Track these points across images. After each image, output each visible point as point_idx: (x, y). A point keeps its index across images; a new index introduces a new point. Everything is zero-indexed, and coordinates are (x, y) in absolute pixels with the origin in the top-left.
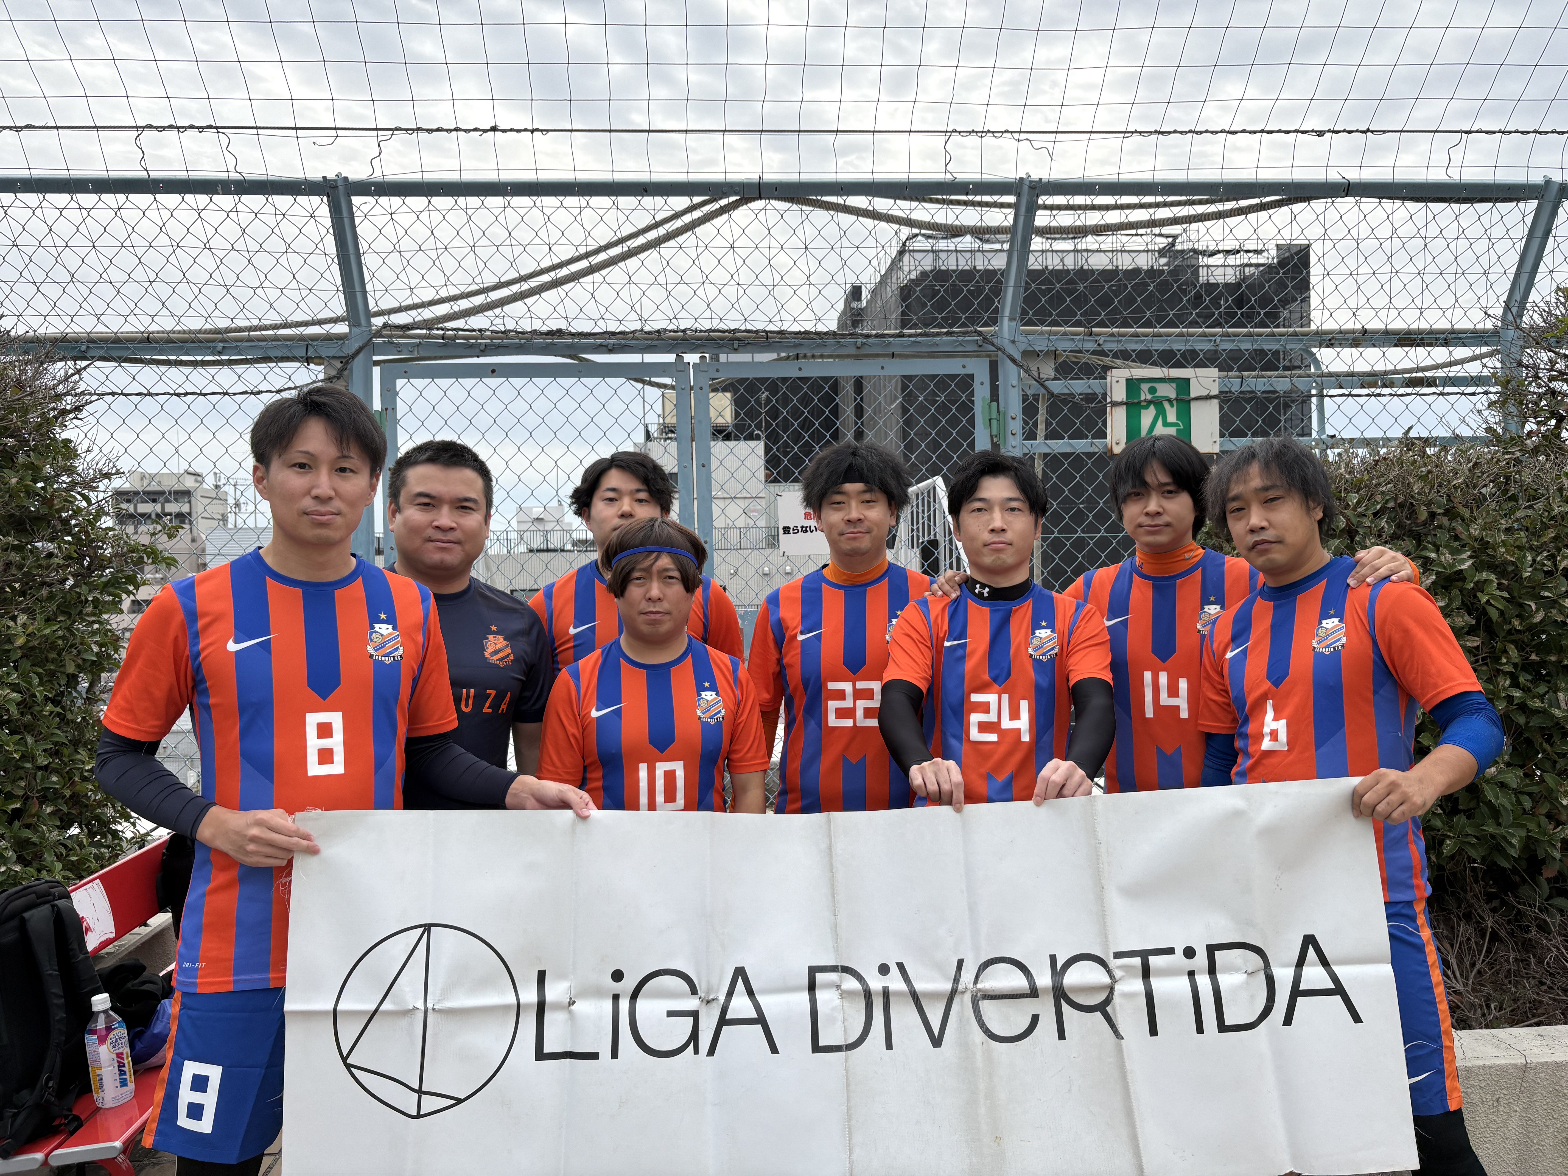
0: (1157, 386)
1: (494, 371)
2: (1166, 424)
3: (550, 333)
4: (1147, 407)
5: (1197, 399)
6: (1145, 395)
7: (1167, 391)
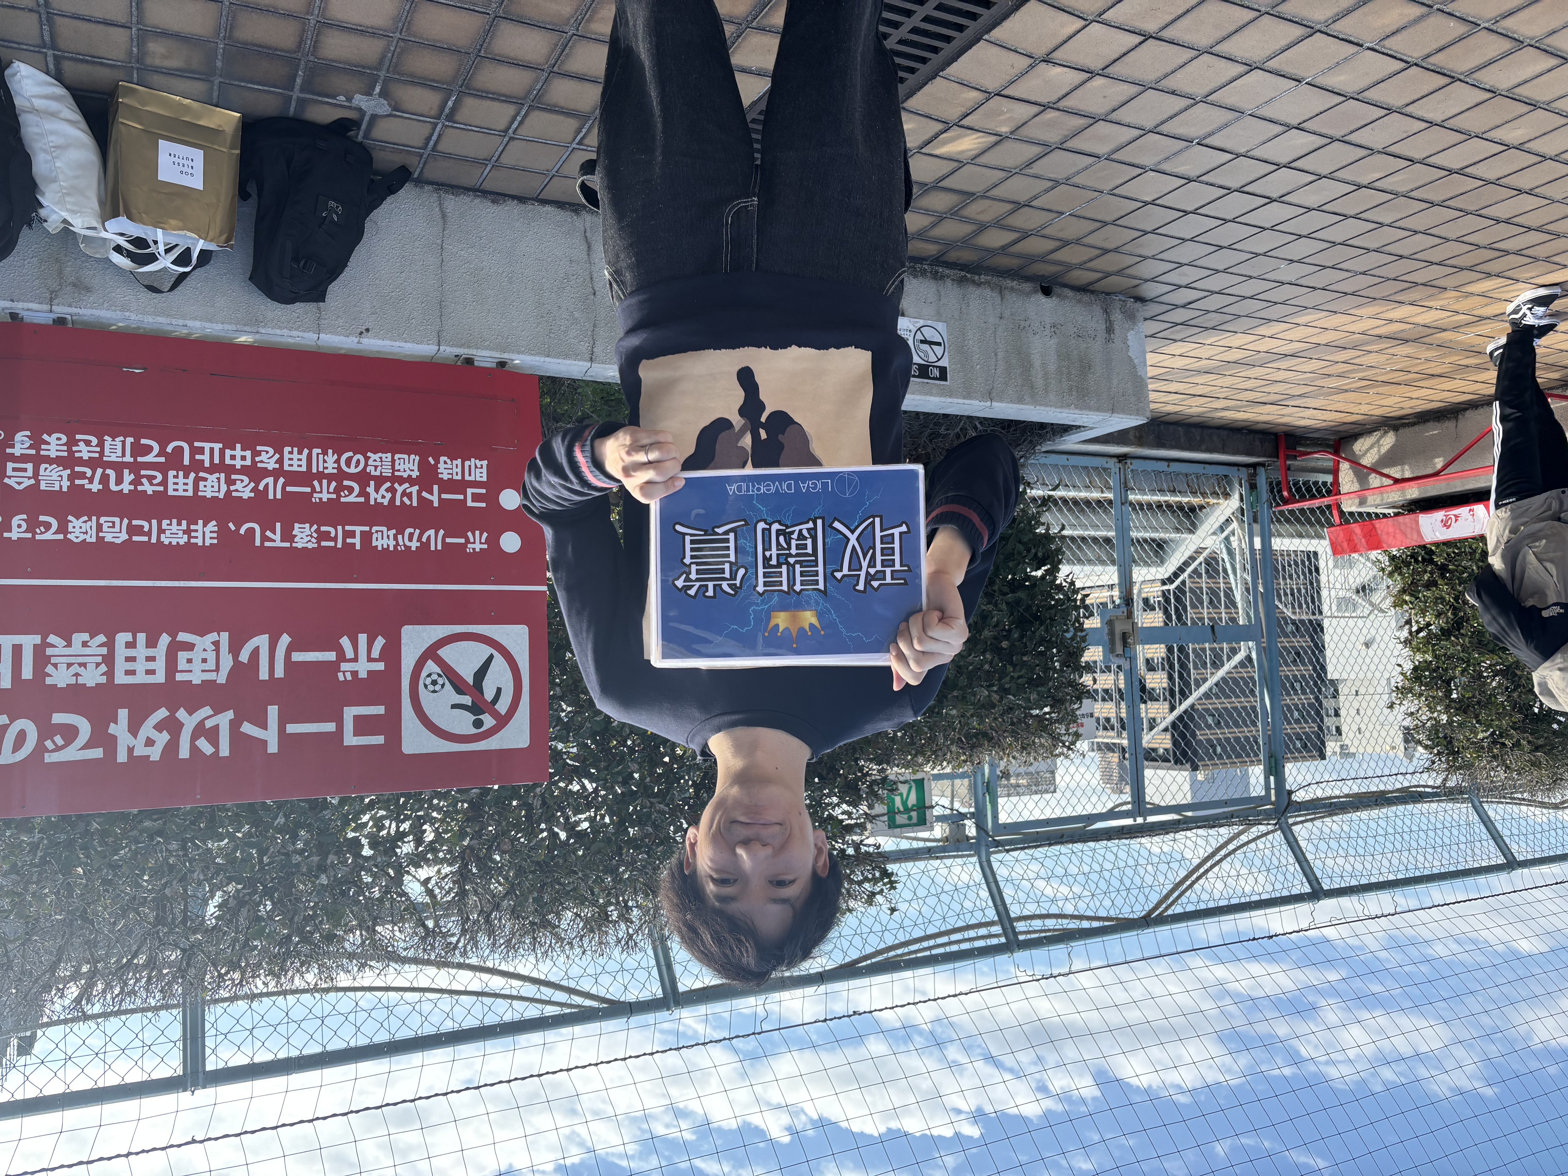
0: (907, 822)
1: (1226, 803)
2: (901, 795)
3: (1214, 827)
4: (913, 806)
5: (883, 815)
6: (914, 814)
7: (900, 819)
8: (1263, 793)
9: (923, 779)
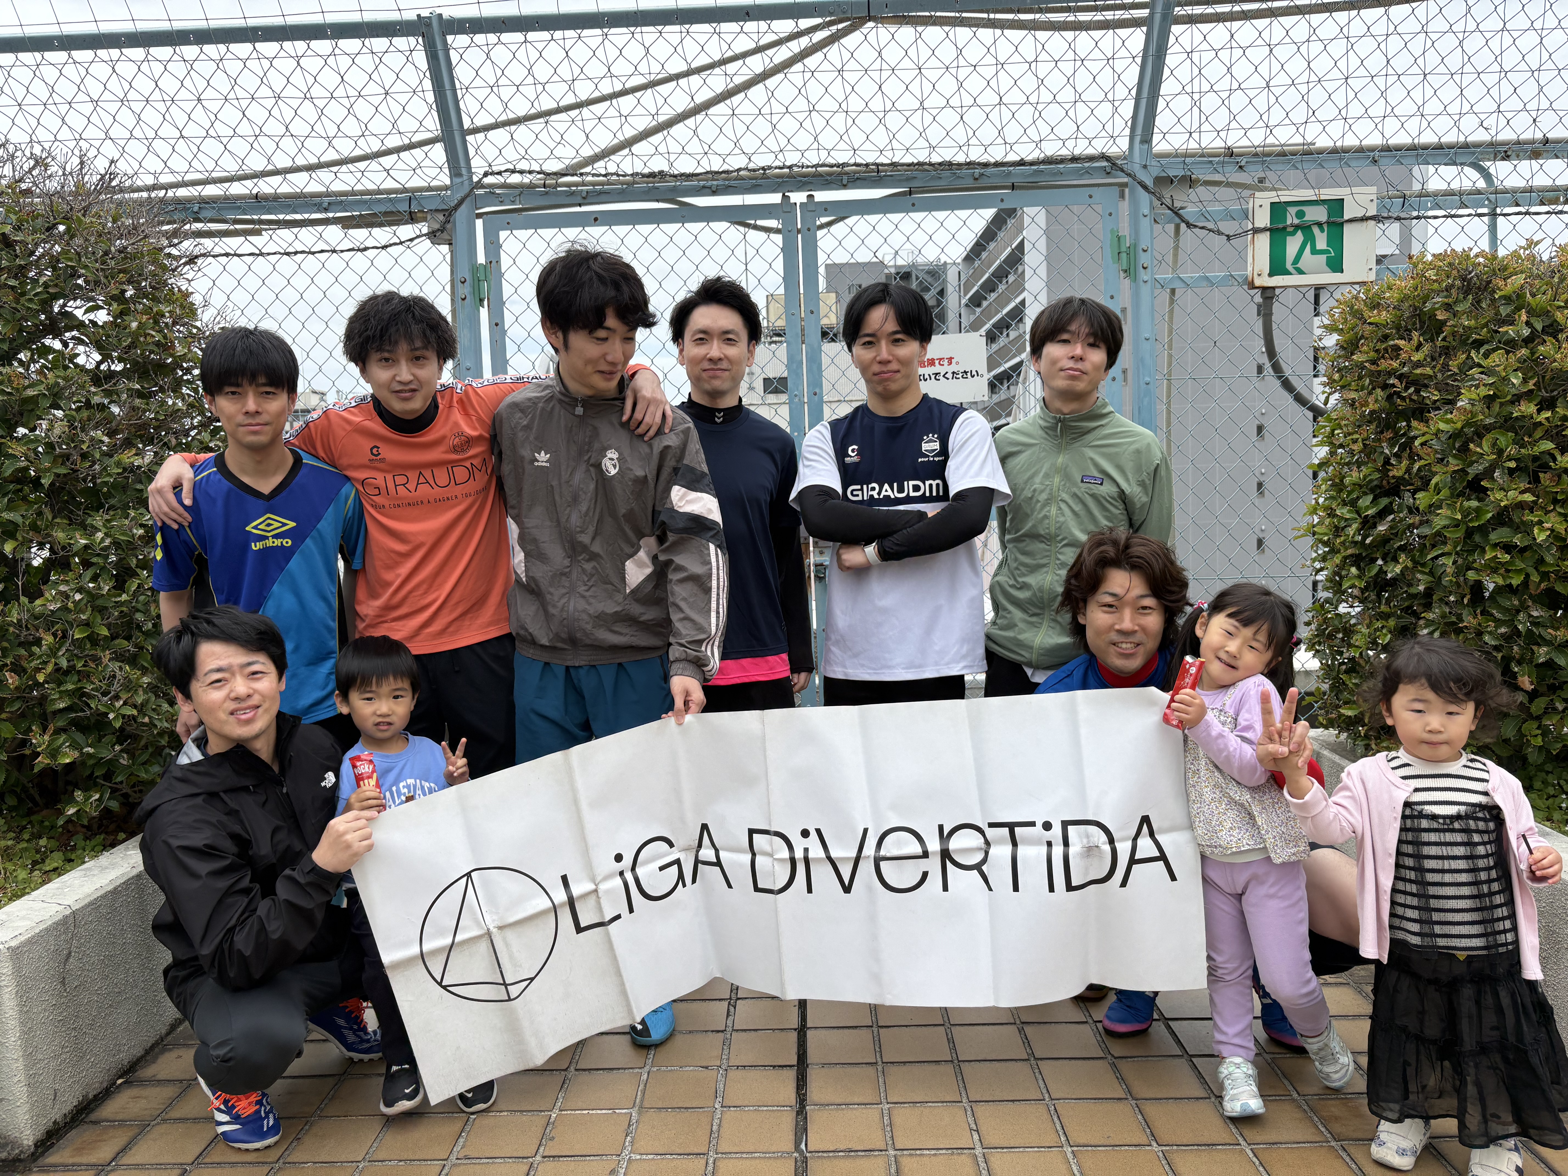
1: (596, 219)
5: (1351, 221)
8: (503, 234)
9: (1271, 275)
